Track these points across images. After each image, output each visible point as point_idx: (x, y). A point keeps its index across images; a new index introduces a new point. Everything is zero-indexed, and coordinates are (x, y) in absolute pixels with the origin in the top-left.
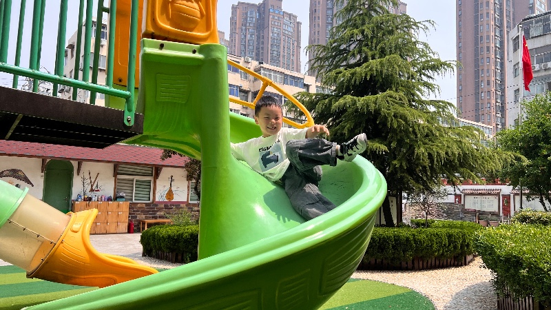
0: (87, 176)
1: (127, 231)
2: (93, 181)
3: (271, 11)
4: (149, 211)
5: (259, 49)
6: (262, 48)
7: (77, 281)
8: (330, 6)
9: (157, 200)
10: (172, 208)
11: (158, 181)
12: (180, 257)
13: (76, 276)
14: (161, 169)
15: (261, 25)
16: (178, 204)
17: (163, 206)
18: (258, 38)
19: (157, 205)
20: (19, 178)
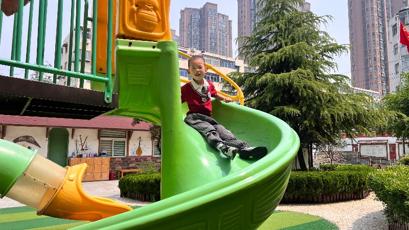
0: (79, 140)
1: (108, 179)
2: (83, 142)
3: (209, 13)
4: (124, 164)
5: (201, 41)
6: (204, 41)
7: (73, 216)
8: (253, 7)
9: (130, 155)
10: (140, 161)
11: (130, 141)
12: (147, 197)
13: (73, 213)
14: (132, 132)
15: (202, 24)
16: (145, 158)
17: (134, 159)
18: (201, 33)
19: (130, 159)
20: (30, 142)
